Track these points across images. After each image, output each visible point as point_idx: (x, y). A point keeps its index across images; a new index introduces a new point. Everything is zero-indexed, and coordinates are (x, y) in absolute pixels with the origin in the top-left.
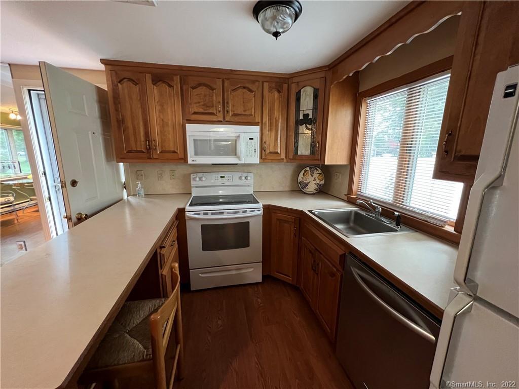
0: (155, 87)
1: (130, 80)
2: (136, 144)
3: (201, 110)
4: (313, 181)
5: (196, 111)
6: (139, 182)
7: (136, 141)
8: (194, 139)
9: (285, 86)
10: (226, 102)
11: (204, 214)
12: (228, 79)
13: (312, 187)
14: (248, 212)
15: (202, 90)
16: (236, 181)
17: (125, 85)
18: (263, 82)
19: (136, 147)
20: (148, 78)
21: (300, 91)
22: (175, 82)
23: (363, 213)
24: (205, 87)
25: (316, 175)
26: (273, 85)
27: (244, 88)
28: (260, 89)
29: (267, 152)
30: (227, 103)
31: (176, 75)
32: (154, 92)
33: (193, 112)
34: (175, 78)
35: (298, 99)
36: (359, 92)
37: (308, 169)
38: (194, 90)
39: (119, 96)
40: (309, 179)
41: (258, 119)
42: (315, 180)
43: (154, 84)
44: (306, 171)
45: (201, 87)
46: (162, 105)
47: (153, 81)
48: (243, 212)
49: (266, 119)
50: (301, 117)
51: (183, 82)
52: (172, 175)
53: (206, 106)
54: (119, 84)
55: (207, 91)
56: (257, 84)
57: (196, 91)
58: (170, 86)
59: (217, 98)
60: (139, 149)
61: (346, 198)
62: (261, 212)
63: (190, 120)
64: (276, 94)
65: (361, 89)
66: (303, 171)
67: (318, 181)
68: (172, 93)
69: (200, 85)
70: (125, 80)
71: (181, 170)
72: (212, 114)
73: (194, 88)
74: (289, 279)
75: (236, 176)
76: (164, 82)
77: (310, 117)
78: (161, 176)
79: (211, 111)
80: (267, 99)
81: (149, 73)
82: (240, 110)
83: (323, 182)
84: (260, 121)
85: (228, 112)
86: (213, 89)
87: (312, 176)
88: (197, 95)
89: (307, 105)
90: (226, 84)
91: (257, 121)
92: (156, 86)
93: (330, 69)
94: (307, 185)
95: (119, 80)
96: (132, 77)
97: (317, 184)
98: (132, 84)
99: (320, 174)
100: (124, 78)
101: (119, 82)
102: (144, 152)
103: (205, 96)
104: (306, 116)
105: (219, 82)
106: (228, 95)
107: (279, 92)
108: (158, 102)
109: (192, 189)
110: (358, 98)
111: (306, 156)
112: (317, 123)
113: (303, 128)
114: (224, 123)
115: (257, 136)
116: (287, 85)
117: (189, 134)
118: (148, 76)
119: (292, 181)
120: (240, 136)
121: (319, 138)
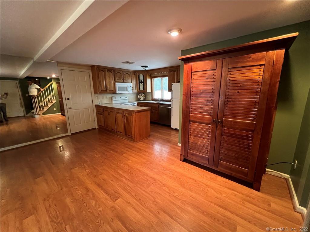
3: (119, 79)
8: (118, 87)
10: (124, 77)
12: (124, 71)
13: (142, 99)
15: (118, 74)
16: (124, 98)
21: (139, 75)
25: (143, 96)
26: (133, 73)
27: (127, 73)
29: (133, 90)
31: (113, 70)
33: (116, 80)
35: (139, 77)
36: (152, 76)
40: (141, 97)
44: (140, 95)
46: (110, 77)
48: (133, 104)
49: (132, 82)
50: (140, 81)
51: (114, 72)
54: (99, 72)
55: (120, 74)
56: (130, 73)
57: (117, 74)
58: (111, 72)
59: (122, 76)
63: (116, 82)
64: (134, 75)
67: (143, 97)
68: (112, 74)
69: (118, 72)
71: (109, 96)
72: (121, 80)
77: (142, 81)
78: (103, 98)
80: (132, 76)
81: (106, 69)
82: (127, 79)
83: (145, 97)
85: (124, 79)
89: (141, 78)
91: (130, 82)
92: (108, 73)
93: (146, 71)
94: (140, 98)
96: (103, 70)
98: (102, 72)
100: (100, 70)
102: (105, 90)
104: (141, 81)
105: (122, 72)
106: (124, 75)
108: (108, 77)
109: (113, 101)
110: (152, 78)
111: (142, 91)
112: (144, 83)
113: (141, 84)
114: (123, 82)
115: (131, 86)
116: (136, 73)
117: (117, 85)
118: (106, 70)
119: (136, 98)
120: (128, 86)
121: (145, 86)
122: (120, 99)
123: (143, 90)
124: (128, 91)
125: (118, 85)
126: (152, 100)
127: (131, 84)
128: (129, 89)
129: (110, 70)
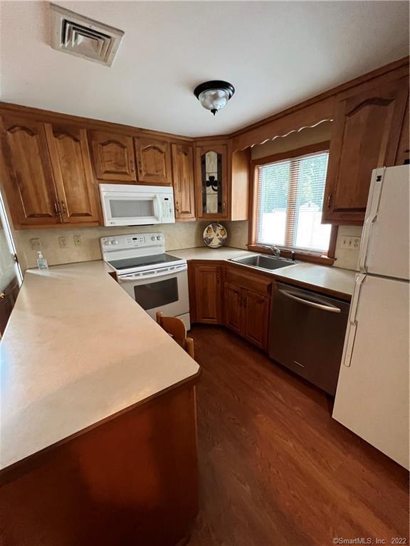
0: (57, 140)
1: (24, 128)
2: (40, 207)
3: (113, 169)
4: (216, 236)
5: (108, 170)
6: (40, 252)
7: (39, 203)
8: (110, 201)
9: (190, 149)
10: (138, 162)
11: (136, 275)
12: (139, 138)
13: (216, 242)
14: (175, 269)
15: (112, 148)
16: (149, 242)
17: (17, 133)
18: (171, 144)
19: (40, 210)
20: (48, 129)
21: (205, 155)
22: (82, 136)
23: (266, 256)
24: (115, 145)
25: (218, 231)
26: (181, 147)
27: (155, 148)
28: (169, 150)
29: (180, 211)
30: (140, 163)
31: (83, 128)
32: (57, 146)
33: (103, 171)
34: (81, 131)
35: (203, 163)
36: (253, 159)
37: (211, 226)
38: (104, 147)
39: (9, 148)
40: (213, 235)
41: (170, 180)
42: (218, 235)
43: (55, 137)
44: (209, 229)
45: (111, 144)
46: (68, 162)
47: (54, 132)
48: (171, 269)
49: (176, 181)
50: (208, 179)
51: (91, 137)
52: (78, 241)
53: (117, 164)
54: (9, 133)
55: (119, 149)
56: (166, 144)
57: (106, 148)
58: (76, 140)
59: (128, 157)
60: (44, 213)
61: (246, 248)
62: (186, 267)
63: (102, 179)
64: (183, 156)
65: (254, 157)
66: (206, 229)
67: (221, 236)
68: (79, 148)
69: (109, 142)
70: (17, 128)
71: (89, 234)
72: (125, 173)
73: (103, 144)
74: (214, 321)
75: (148, 236)
76: (68, 135)
77: (216, 179)
78: (63, 243)
79: (123, 170)
80: (175, 160)
82: (152, 171)
83: (225, 236)
84: (171, 182)
85: (141, 171)
86: (123, 147)
87: (215, 232)
88: (108, 152)
90: (137, 143)
91: (168, 182)
92: (59, 139)
93: (230, 138)
94: (211, 240)
95: (8, 127)
96: (27, 126)
97: (220, 239)
98: (26, 134)
99: (222, 230)
100: (15, 126)
101: (9, 130)
102: (50, 216)
103: (117, 154)
104: (212, 178)
105: (130, 141)
106: (139, 154)
107: (186, 154)
108: (63, 158)
109: (104, 255)
110: (251, 164)
111: (214, 214)
112: (222, 185)
113: (209, 189)
114: (138, 182)
115: (171, 197)
116: (192, 148)
117: (103, 194)
118: (47, 126)
119: (196, 238)
120: (155, 197)
121: (225, 198)
122: (133, 243)
123: (215, 211)
124: (157, 219)
125: (109, 192)
126: (251, 249)
127: (168, 191)
128: (159, 207)
129: (66, 127)
